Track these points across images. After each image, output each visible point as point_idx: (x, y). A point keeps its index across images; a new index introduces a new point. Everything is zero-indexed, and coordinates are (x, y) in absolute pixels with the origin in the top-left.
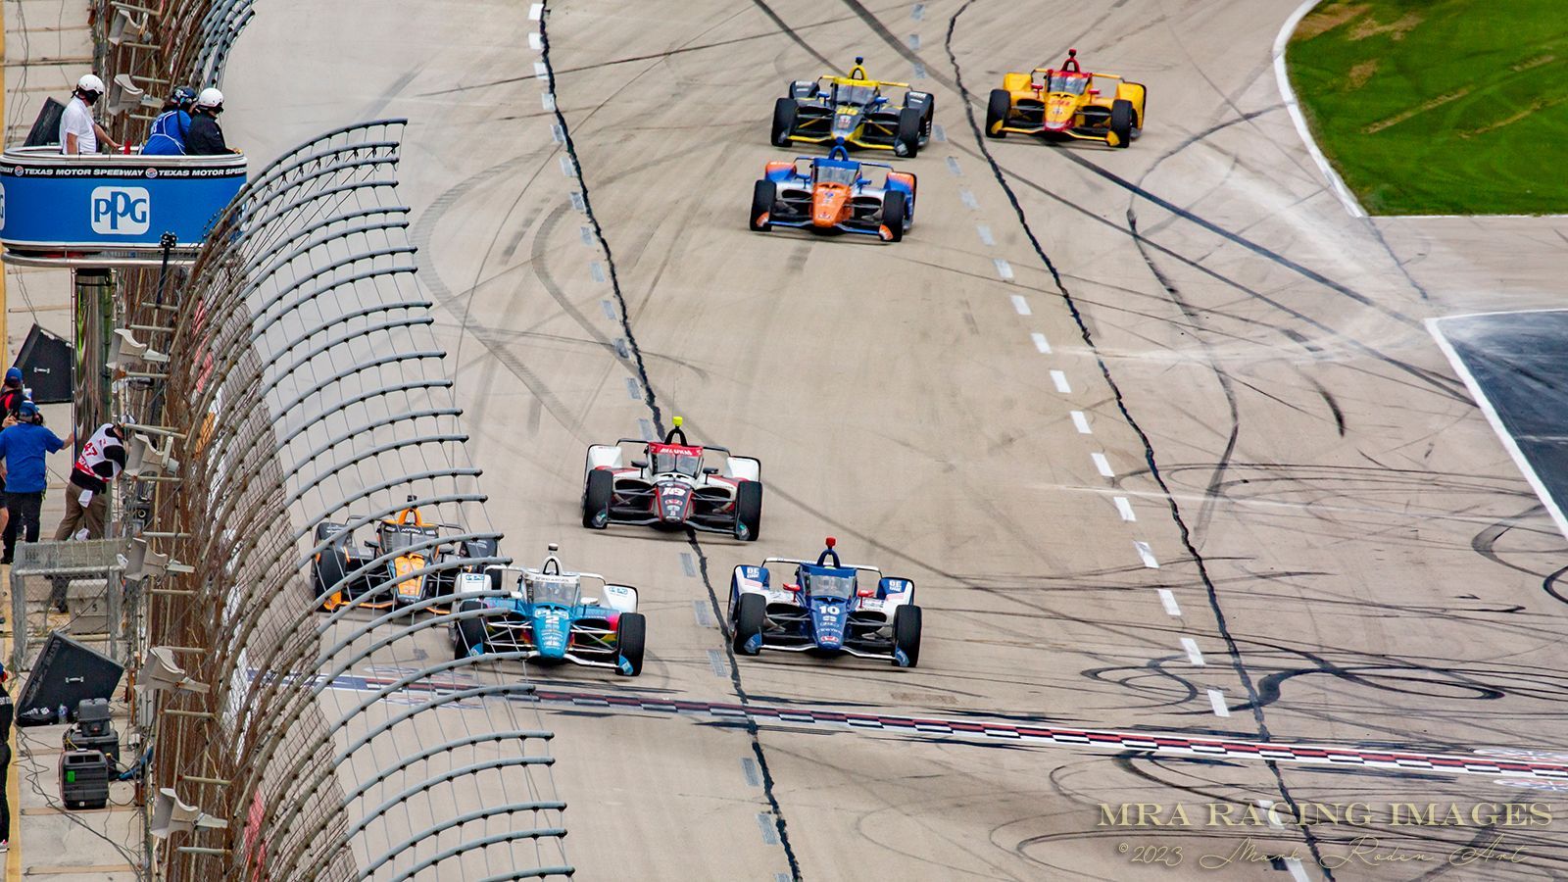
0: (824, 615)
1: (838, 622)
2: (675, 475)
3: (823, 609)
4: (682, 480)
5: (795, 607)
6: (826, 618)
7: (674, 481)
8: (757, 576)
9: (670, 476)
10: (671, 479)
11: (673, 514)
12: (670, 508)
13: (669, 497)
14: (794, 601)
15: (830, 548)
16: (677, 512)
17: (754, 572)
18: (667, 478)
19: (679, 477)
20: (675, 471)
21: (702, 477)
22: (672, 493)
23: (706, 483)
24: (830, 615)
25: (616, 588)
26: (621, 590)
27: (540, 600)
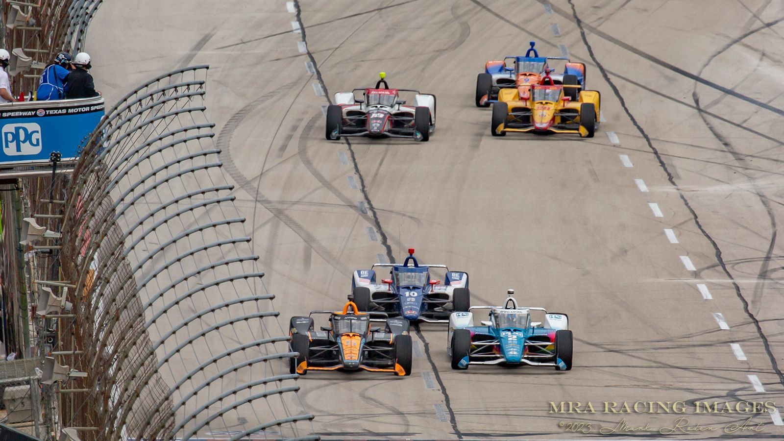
0: (407, 297)
1: (416, 302)
3: (407, 294)
4: (383, 108)
6: (409, 299)
7: (378, 110)
14: (389, 290)
15: (411, 255)
21: (396, 106)
22: (376, 116)
24: (411, 297)
25: (554, 315)
26: (557, 316)
27: (504, 325)
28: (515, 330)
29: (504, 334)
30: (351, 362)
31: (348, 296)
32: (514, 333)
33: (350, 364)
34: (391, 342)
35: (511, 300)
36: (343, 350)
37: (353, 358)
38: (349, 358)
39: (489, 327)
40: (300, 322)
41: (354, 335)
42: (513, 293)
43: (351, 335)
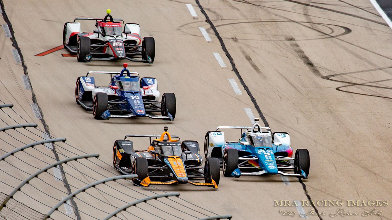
0: (134, 100)
1: (141, 103)
2: (115, 36)
3: (132, 97)
4: (118, 38)
5: (116, 96)
6: (135, 101)
7: (116, 39)
8: (90, 81)
9: (113, 37)
10: (113, 38)
11: (121, 55)
12: (119, 52)
13: (116, 47)
14: (115, 93)
15: (125, 68)
16: (122, 54)
17: (88, 79)
18: (112, 38)
19: (117, 37)
20: (114, 34)
21: (124, 36)
22: (117, 45)
23: (126, 38)
24: (136, 100)
25: (281, 134)
26: (283, 135)
27: (257, 145)
28: (267, 149)
29: (260, 152)
30: (183, 179)
31: (164, 127)
32: (267, 151)
33: (183, 180)
34: (198, 162)
35: (257, 125)
36: (173, 169)
37: (183, 175)
38: (180, 175)
39: (246, 146)
40: (125, 145)
41: (177, 158)
42: (258, 121)
43: (175, 157)
